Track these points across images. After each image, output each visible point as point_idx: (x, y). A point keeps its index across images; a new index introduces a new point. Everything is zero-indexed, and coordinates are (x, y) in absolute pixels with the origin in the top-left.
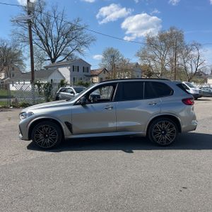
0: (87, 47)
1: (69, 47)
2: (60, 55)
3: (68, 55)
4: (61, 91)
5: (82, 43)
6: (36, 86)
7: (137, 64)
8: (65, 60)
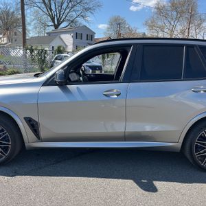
1: (74, 13)
2: (63, 21)
3: (72, 22)
4: (56, 59)
6: (28, 51)
8: (69, 27)
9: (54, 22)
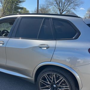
1: (69, 7)
3: (68, 11)
9: (60, 11)
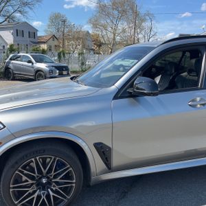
0: (31, 9)
3: (8, 17)
4: (11, 59)
5: (26, 4)
7: (88, 32)
8: (6, 22)
